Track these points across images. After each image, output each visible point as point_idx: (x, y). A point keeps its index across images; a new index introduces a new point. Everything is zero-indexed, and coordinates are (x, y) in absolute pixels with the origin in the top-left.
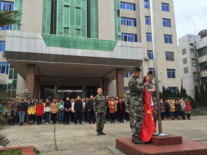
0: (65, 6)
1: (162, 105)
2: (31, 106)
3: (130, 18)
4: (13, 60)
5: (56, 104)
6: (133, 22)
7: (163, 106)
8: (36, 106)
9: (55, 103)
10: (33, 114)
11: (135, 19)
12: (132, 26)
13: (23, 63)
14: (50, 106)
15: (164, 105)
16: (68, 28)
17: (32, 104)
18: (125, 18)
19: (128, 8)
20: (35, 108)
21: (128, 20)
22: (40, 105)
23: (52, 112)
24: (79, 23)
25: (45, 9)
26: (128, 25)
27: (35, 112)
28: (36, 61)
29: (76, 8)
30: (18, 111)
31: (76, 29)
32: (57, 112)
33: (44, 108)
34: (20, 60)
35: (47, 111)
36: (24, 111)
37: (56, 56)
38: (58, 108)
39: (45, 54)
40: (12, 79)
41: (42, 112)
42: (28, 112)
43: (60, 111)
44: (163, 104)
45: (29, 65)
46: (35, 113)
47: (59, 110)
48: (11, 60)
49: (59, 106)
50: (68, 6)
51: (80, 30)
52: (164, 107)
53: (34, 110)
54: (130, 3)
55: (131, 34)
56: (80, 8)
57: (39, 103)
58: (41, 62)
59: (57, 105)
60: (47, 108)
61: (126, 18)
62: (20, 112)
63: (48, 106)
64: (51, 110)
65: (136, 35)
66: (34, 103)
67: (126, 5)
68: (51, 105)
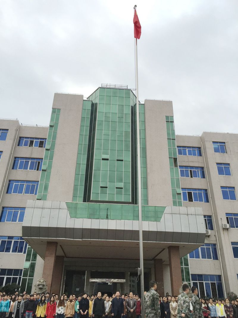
0: (103, 159)
1: (228, 310)
2: (41, 305)
3: (195, 167)
4: (30, 238)
5: (72, 303)
6: (199, 172)
7: (230, 312)
8: (46, 304)
9: (71, 301)
10: (42, 316)
11: (202, 168)
12: (199, 177)
13: (42, 241)
14: (65, 306)
15: (232, 310)
16: (107, 187)
17: (42, 302)
18: (186, 167)
19: (190, 154)
20: (46, 307)
21: (192, 170)
22: (52, 303)
23: (66, 315)
24: (120, 180)
25: (78, 164)
26: (192, 177)
27: (45, 313)
28: (57, 238)
29: (117, 160)
30: (24, 312)
31: (116, 188)
32: (73, 315)
33: (57, 308)
34: (39, 238)
35: (59, 312)
36: (32, 312)
37: (83, 230)
38: (74, 309)
39: (70, 228)
40: (30, 261)
41: (54, 315)
42: (36, 313)
43: (76, 314)
44: (229, 308)
45: (50, 243)
46: (45, 316)
47: (75, 312)
48: (28, 238)
49: (75, 306)
50: (107, 159)
51: (122, 188)
52: (232, 313)
53: (43, 311)
54: (193, 147)
55: (198, 189)
56: (122, 160)
57: (51, 301)
58: (64, 239)
59: (73, 305)
60: (60, 308)
61: (188, 167)
62: (27, 313)
63: (61, 306)
64: (65, 311)
65: (206, 190)
66: (45, 300)
67: (187, 149)
68: (65, 304)
